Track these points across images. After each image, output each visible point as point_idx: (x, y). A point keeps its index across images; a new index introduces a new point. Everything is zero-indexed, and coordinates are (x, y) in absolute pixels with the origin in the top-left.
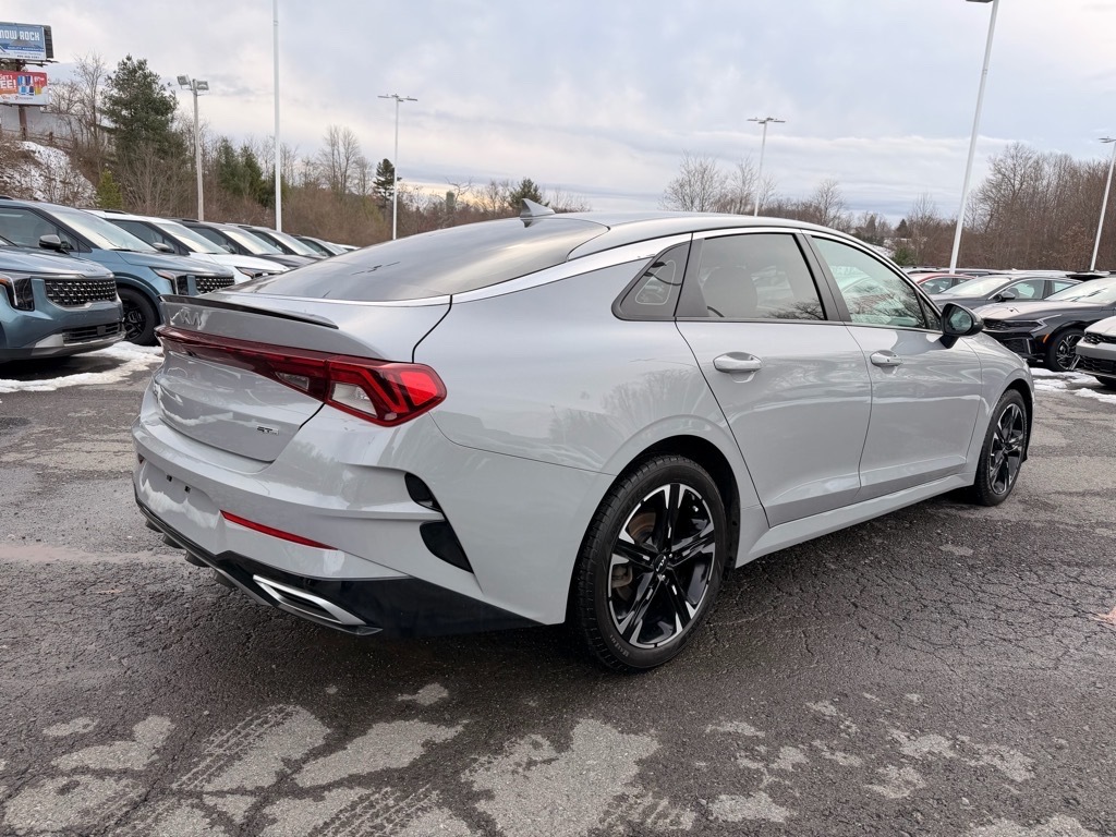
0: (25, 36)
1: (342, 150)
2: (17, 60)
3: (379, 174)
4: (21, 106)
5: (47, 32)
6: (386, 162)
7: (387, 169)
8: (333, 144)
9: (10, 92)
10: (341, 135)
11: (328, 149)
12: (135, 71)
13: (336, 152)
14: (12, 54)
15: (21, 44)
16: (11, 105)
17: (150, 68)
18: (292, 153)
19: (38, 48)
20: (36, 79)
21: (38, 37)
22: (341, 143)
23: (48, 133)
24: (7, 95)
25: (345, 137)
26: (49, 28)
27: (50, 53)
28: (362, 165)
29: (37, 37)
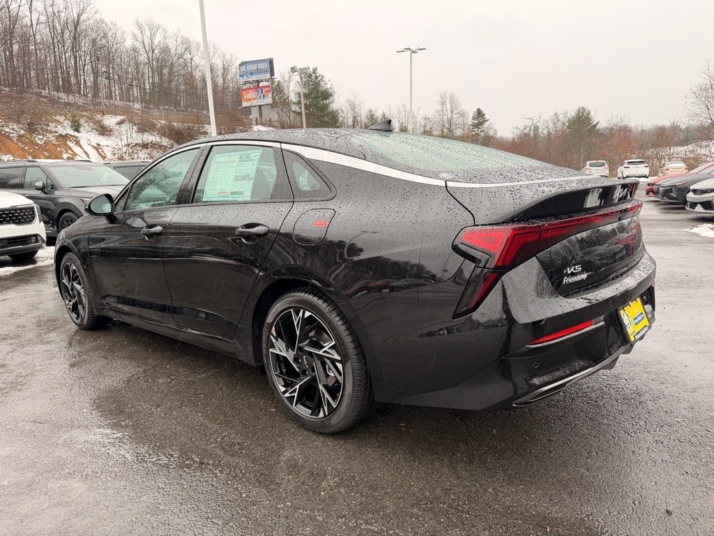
0: (261, 66)
1: (449, 106)
2: (258, 81)
3: (474, 118)
4: (260, 106)
5: (271, 61)
6: (479, 110)
7: (480, 114)
8: (443, 104)
9: (254, 99)
10: (448, 97)
11: (440, 108)
12: (311, 75)
13: (445, 109)
14: (255, 78)
15: (259, 71)
16: (255, 106)
17: (319, 72)
18: (416, 113)
19: (267, 72)
20: (266, 89)
21: (266, 66)
22: (448, 102)
23: (268, 120)
24: (253, 101)
25: (451, 98)
26: (272, 59)
27: (272, 74)
28: (463, 115)
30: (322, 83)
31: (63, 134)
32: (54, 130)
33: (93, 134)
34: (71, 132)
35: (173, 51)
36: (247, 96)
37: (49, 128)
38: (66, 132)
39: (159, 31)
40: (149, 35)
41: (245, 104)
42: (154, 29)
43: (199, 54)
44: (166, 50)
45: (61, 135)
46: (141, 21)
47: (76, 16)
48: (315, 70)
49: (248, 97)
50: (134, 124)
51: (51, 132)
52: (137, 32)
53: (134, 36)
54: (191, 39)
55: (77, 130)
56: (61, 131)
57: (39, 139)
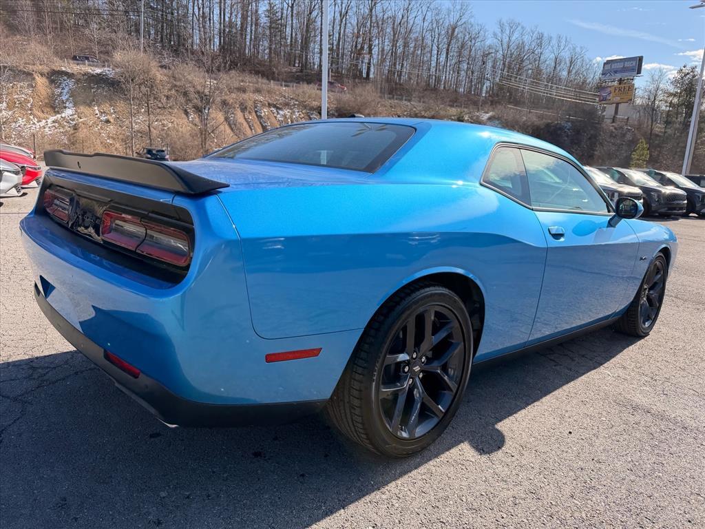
0: (627, 64)
2: (621, 79)
4: (617, 104)
5: (641, 59)
15: (624, 70)
16: (611, 104)
19: (633, 70)
23: (626, 117)
26: (642, 57)
27: (639, 72)
29: (634, 63)
35: (527, 48)
39: (518, 28)
40: (508, 32)
42: (513, 26)
43: (550, 47)
44: (521, 47)
46: (504, 21)
47: (455, 21)
52: (498, 31)
53: (495, 35)
54: (545, 35)
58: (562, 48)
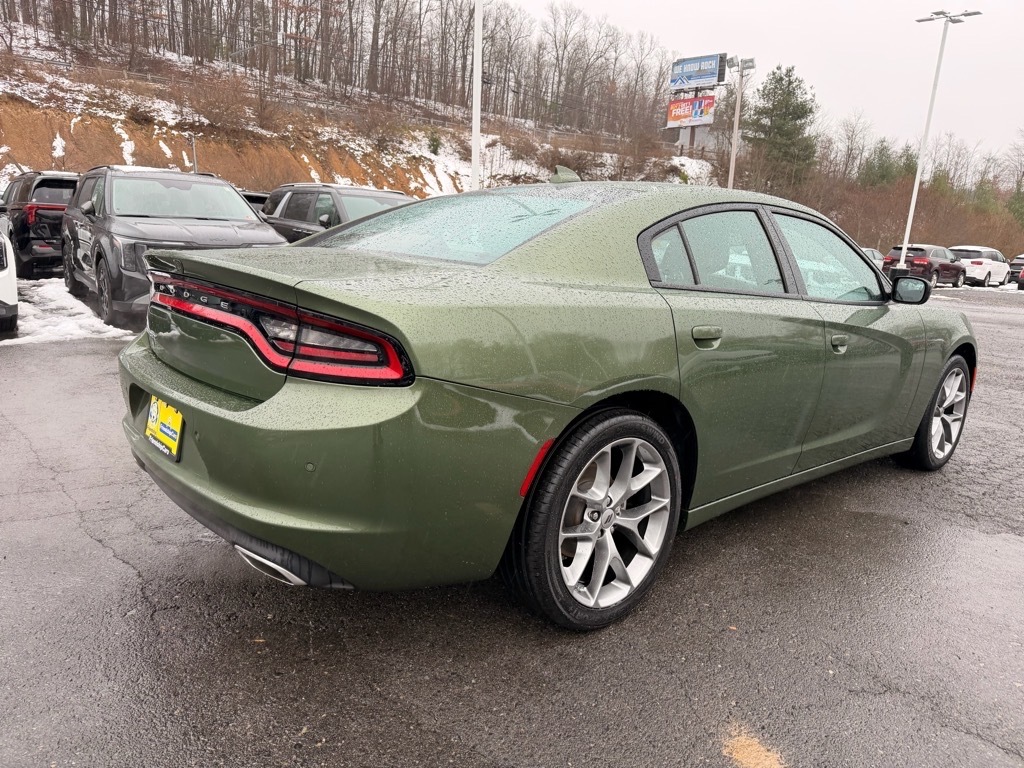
2: (697, 88)
4: (693, 128)
5: (723, 59)
9: (686, 117)
12: (781, 79)
14: (693, 84)
15: (701, 74)
16: (686, 127)
17: (796, 74)
19: (713, 75)
20: (707, 102)
23: (700, 148)
24: (684, 120)
26: (725, 55)
27: (721, 78)
29: (714, 64)
30: (798, 92)
31: (417, 156)
32: (407, 149)
33: (453, 158)
34: (427, 154)
36: (676, 111)
37: (402, 147)
38: (420, 154)
40: (563, 24)
41: (671, 124)
43: (629, 50)
45: (414, 157)
48: (789, 71)
49: (678, 113)
50: (509, 147)
51: (403, 152)
52: (549, 20)
53: (545, 26)
54: (620, 29)
55: (435, 152)
56: (416, 151)
57: (387, 161)
58: (646, 52)
